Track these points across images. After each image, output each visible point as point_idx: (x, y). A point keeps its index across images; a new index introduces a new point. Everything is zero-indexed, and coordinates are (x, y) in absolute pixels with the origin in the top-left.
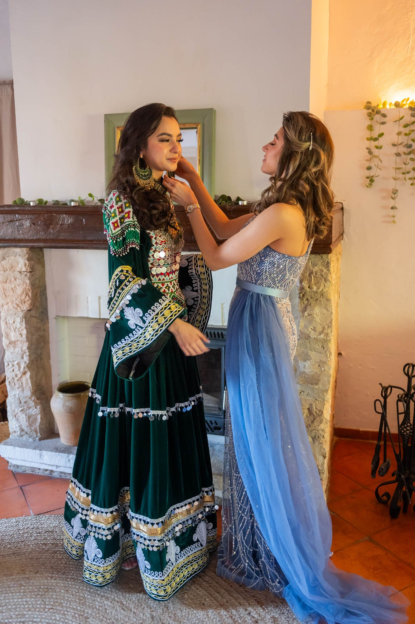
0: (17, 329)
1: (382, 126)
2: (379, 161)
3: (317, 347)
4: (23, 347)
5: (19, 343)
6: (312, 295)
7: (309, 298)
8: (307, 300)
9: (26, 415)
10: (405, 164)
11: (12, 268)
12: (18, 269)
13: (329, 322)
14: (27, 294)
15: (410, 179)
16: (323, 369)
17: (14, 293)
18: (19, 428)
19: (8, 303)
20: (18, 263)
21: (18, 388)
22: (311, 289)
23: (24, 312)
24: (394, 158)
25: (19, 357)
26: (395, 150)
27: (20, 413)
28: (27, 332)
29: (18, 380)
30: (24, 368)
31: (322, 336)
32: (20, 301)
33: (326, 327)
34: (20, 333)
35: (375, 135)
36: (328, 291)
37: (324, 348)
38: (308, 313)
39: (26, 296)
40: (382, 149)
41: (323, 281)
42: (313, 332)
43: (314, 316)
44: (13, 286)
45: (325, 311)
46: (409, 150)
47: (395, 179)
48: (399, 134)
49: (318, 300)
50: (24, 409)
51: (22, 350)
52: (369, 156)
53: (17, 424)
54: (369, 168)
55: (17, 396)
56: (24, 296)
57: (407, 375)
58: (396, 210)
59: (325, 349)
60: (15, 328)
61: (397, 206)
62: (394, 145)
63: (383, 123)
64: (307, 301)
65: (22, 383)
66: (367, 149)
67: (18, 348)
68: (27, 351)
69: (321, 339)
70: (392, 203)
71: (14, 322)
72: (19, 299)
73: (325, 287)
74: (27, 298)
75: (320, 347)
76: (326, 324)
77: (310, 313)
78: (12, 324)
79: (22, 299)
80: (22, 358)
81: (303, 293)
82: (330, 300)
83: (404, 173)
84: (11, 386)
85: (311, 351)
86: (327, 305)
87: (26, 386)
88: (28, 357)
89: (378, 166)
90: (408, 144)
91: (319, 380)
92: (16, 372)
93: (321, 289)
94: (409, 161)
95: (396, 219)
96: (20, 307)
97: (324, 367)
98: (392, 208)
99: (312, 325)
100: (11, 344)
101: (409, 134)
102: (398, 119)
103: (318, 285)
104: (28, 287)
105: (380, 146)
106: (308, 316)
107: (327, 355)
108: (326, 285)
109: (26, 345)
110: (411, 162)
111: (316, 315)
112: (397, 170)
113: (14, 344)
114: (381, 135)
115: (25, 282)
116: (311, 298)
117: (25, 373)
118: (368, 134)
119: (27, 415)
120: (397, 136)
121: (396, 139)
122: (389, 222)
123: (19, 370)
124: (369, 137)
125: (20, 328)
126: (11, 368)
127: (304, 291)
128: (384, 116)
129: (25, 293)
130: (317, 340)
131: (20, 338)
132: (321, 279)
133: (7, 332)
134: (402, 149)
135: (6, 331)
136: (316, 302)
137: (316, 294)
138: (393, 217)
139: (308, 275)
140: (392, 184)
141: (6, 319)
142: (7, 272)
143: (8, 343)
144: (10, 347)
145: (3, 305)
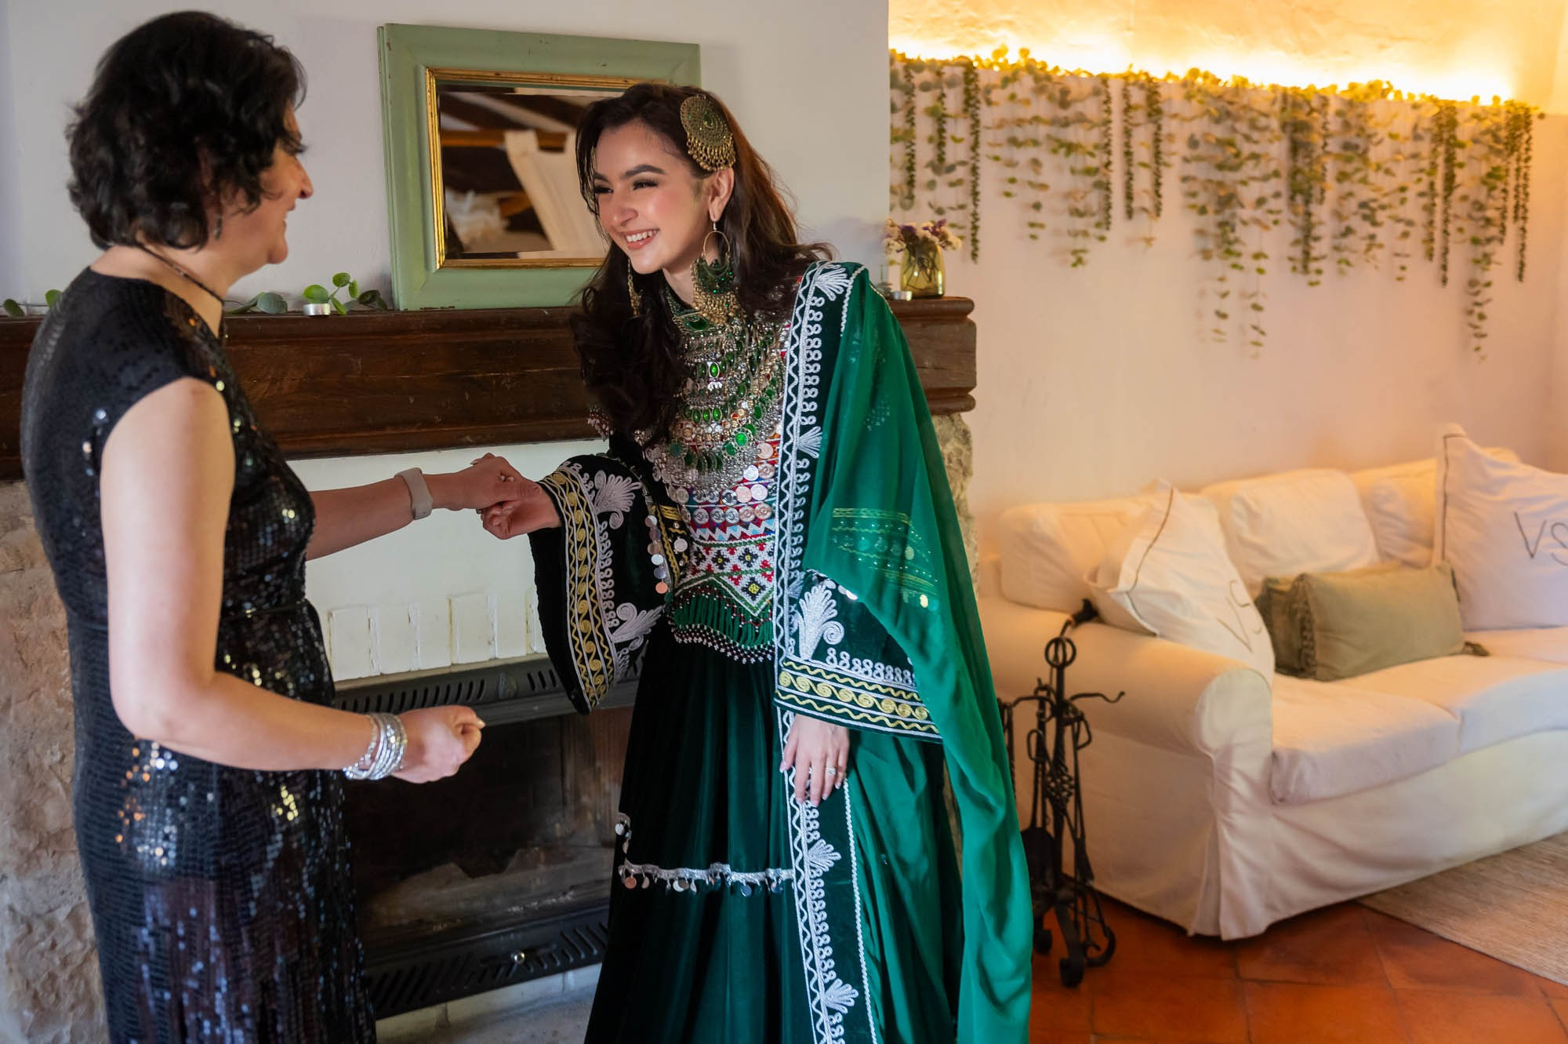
21: (73, 1007)
29: (72, 977)
57: (1055, 663)
65: (87, 984)
78: (50, 768)
84: (43, 1009)
92: (64, 947)
100: (46, 848)
113: (58, 842)
126: (43, 938)
133: (29, 802)
135: (24, 798)
141: (24, 753)
142: (29, 573)
143: (31, 847)
144: (38, 858)
145: (13, 701)
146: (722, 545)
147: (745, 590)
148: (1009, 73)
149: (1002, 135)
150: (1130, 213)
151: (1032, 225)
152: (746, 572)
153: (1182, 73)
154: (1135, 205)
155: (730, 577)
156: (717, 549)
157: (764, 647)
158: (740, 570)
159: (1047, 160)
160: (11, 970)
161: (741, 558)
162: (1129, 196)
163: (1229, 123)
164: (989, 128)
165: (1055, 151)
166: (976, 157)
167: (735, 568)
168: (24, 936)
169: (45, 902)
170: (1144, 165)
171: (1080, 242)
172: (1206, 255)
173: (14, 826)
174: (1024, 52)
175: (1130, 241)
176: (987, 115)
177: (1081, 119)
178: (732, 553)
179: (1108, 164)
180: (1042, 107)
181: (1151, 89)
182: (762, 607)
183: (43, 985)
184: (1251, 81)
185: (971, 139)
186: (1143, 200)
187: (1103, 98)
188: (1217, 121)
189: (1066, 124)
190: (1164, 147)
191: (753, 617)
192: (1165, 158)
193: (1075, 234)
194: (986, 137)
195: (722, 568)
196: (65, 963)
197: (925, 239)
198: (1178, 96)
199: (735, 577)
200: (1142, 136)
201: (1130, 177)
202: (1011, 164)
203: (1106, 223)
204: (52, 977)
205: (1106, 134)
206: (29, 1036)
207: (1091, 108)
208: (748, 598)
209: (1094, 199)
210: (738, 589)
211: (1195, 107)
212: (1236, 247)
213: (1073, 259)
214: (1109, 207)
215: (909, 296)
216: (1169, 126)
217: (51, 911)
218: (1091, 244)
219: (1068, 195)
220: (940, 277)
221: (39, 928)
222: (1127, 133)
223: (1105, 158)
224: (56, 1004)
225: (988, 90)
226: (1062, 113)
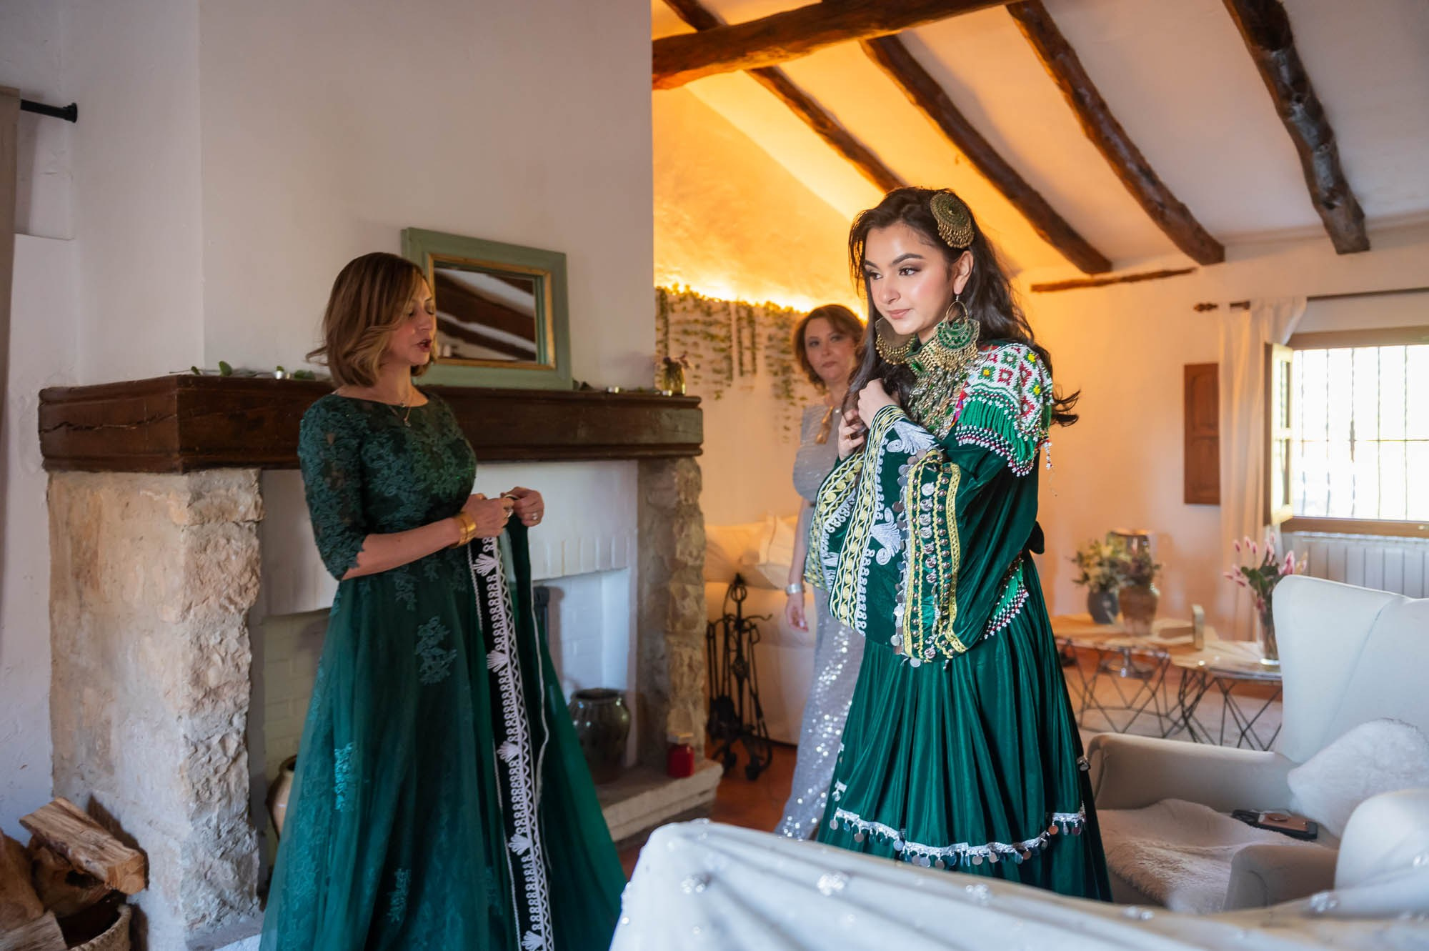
0: (229, 656)
4: (237, 695)
5: (229, 688)
9: (232, 862)
11: (223, 514)
12: (237, 517)
14: (253, 571)
17: (223, 572)
18: (217, 901)
19: (208, 598)
20: (236, 503)
21: (220, 800)
23: (243, 612)
25: (224, 723)
27: (217, 863)
28: (252, 657)
29: (220, 781)
30: (236, 745)
32: (238, 591)
34: (235, 663)
39: (252, 575)
41: (697, 490)
44: (223, 556)
50: (226, 848)
51: (232, 704)
53: (210, 893)
55: (214, 822)
56: (247, 576)
60: (223, 654)
65: (228, 785)
67: (224, 701)
68: (246, 701)
71: (221, 641)
72: (235, 585)
73: (697, 497)
74: (254, 578)
78: (214, 647)
79: (241, 583)
80: (231, 723)
84: (201, 802)
86: (700, 520)
87: (236, 791)
88: (244, 717)
92: (216, 762)
93: (694, 501)
96: (236, 604)
100: (208, 697)
104: (255, 555)
109: (245, 690)
113: (215, 694)
115: (250, 545)
117: (236, 758)
119: (234, 860)
123: (225, 754)
125: (235, 651)
126: (204, 755)
129: (249, 569)
131: (234, 676)
132: (695, 487)
133: (199, 668)
135: (197, 666)
141: (198, 638)
142: (207, 526)
143: (200, 697)
144: (203, 705)
145: (193, 605)
148: (682, 296)
149: (680, 328)
150: (742, 373)
151: (695, 377)
153: (762, 303)
154: (745, 369)
159: (702, 343)
160: (182, 777)
162: (741, 364)
163: (786, 329)
164: (673, 324)
165: (705, 338)
166: (667, 339)
168: (193, 754)
169: (206, 732)
170: (748, 348)
171: (718, 387)
172: (778, 397)
173: (190, 683)
174: (688, 287)
175: (742, 388)
176: (672, 318)
177: (716, 323)
179: (730, 347)
180: (698, 315)
181: (750, 310)
183: (203, 785)
184: (795, 309)
185: (664, 330)
186: (748, 366)
187: (727, 312)
188: (781, 328)
189: (710, 324)
190: (757, 340)
192: (757, 346)
193: (716, 382)
194: (672, 329)
196: (216, 772)
197: (677, 364)
198: (762, 314)
200: (746, 333)
201: (741, 354)
202: (684, 344)
203: (730, 377)
204: (208, 780)
205: (729, 331)
206: (192, 820)
207: (721, 317)
209: (724, 365)
211: (770, 320)
212: (792, 394)
213: (715, 396)
214: (731, 369)
215: (670, 393)
216: (759, 329)
217: (209, 738)
218: (724, 388)
219: (712, 362)
220: (684, 386)
221: (202, 749)
222: (739, 331)
223: (729, 344)
224: (209, 798)
225: (672, 304)
226: (708, 319)
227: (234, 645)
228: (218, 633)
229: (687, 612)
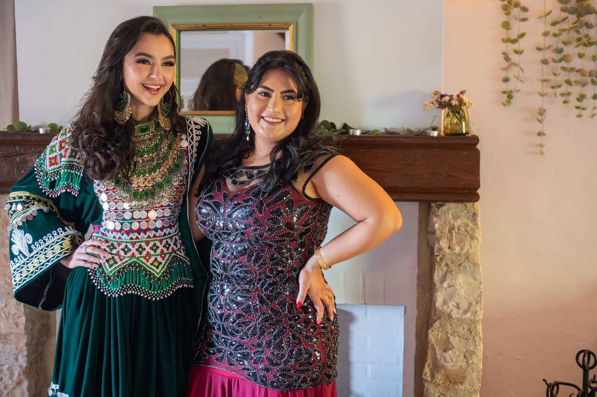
0: (10, 316)
1: (522, 24)
2: (520, 71)
3: (461, 331)
4: (18, 343)
5: (12, 337)
6: (454, 258)
7: (448, 263)
8: (447, 265)
10: (555, 75)
13: (477, 295)
15: (562, 95)
16: (471, 361)
22: (452, 250)
24: (540, 66)
25: (12, 359)
26: (540, 56)
28: (27, 320)
29: (8, 394)
30: (19, 374)
31: (469, 315)
33: (474, 303)
34: (15, 321)
35: (513, 34)
36: (474, 252)
37: (471, 333)
38: (449, 284)
40: (524, 54)
41: (469, 239)
42: (455, 310)
43: (458, 287)
45: (471, 281)
46: (560, 56)
47: (542, 95)
48: (546, 34)
49: (462, 265)
51: (17, 348)
52: (505, 64)
54: (506, 80)
57: (583, 366)
58: (543, 137)
59: (473, 333)
60: (7, 314)
61: (545, 131)
62: (539, 49)
63: (524, 20)
64: (446, 268)
66: (504, 53)
67: (10, 344)
68: (25, 348)
69: (467, 319)
70: (538, 127)
71: (6, 305)
73: (471, 246)
75: (466, 330)
76: (474, 298)
77: (450, 284)
78: (2, 309)
80: (17, 359)
81: (441, 256)
82: (478, 265)
83: (553, 87)
85: (453, 337)
86: (474, 271)
88: (26, 358)
89: (519, 76)
90: (557, 47)
91: (464, 378)
92: (5, 381)
93: (465, 251)
94: (560, 71)
95: (544, 149)
97: (471, 359)
98: (539, 134)
99: (454, 300)
101: (560, 35)
102: (543, 14)
103: (462, 245)
105: (521, 49)
106: (449, 287)
107: (476, 342)
108: (472, 244)
109: (24, 340)
110: (562, 72)
111: (460, 285)
112: (544, 83)
113: (5, 338)
114: (522, 35)
116: (453, 262)
117: (19, 383)
118: (503, 33)
120: (543, 37)
121: (541, 41)
122: (535, 153)
123: (11, 378)
124: (505, 37)
125: (15, 314)
127: (442, 253)
128: (525, 10)
130: (462, 320)
131: (15, 330)
132: (466, 236)
134: (550, 55)
136: (460, 268)
137: (459, 257)
138: (541, 146)
139: (447, 231)
140: (537, 102)
146: (143, 241)
147: (151, 264)
152: (153, 255)
155: (145, 258)
156: (140, 243)
157: (163, 291)
158: (150, 254)
161: (151, 248)
167: (148, 253)
178: (147, 245)
182: (162, 272)
191: (157, 277)
195: (141, 253)
196: (5, 387)
199: (147, 258)
208: (155, 268)
210: (149, 264)
227: (13, 311)
228: (4, 301)
229: (449, 365)
